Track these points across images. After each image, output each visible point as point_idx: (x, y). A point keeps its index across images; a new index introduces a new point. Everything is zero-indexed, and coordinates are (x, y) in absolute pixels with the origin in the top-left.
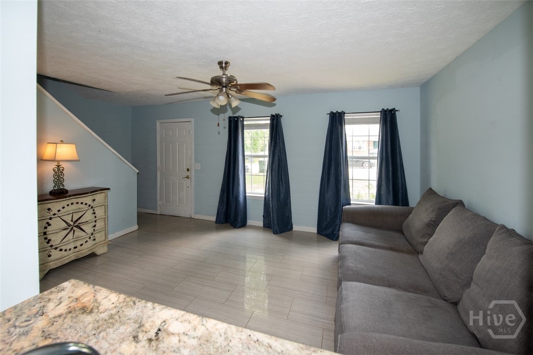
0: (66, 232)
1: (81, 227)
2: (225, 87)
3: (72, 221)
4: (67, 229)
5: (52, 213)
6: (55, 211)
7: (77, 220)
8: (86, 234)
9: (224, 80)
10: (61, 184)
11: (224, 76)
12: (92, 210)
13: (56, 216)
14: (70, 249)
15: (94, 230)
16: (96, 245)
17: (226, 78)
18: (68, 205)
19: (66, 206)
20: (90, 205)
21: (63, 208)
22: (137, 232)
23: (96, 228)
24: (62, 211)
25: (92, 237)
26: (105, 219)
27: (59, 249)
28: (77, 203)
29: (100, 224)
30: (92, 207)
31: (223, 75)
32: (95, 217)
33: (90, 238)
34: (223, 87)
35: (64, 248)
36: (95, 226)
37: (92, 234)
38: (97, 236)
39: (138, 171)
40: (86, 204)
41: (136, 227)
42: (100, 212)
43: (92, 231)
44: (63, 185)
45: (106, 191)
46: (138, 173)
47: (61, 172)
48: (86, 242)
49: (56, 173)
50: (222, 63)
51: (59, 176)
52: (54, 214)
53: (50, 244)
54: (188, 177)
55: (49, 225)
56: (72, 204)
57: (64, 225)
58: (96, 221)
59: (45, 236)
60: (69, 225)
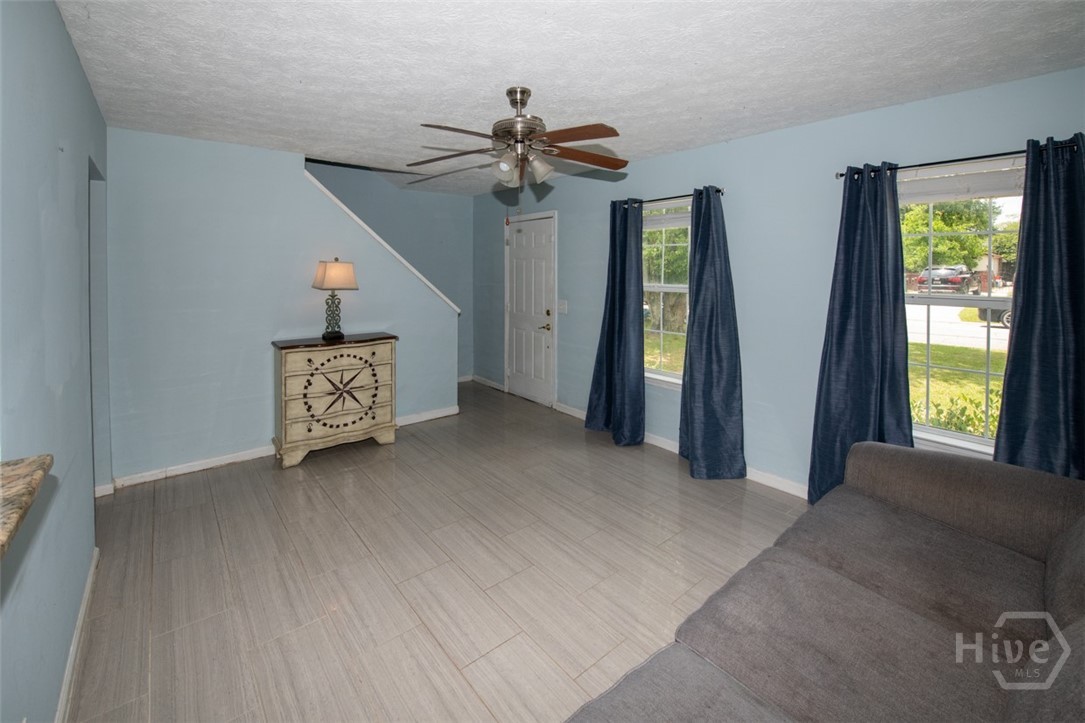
0: (332, 398)
1: (354, 394)
2: (522, 142)
3: (341, 382)
4: (334, 394)
5: (314, 367)
6: (317, 364)
7: (348, 383)
8: (359, 406)
9: (519, 127)
10: (337, 324)
11: (519, 119)
12: (370, 369)
13: (319, 372)
14: (338, 426)
15: (374, 402)
16: (376, 427)
17: (522, 122)
18: (335, 357)
19: (332, 359)
20: (366, 362)
21: (329, 360)
22: (457, 417)
23: (377, 399)
24: (327, 365)
25: (370, 412)
26: (392, 388)
27: (321, 423)
28: (349, 356)
29: (383, 394)
30: (371, 365)
31: (518, 116)
32: (376, 381)
33: (366, 414)
34: (517, 142)
35: (329, 422)
36: (375, 396)
37: (370, 408)
38: (379, 412)
39: (459, 311)
40: (361, 359)
41: (455, 409)
42: (383, 374)
43: (371, 404)
44: (339, 327)
45: (393, 341)
46: (459, 315)
47: (337, 306)
48: (361, 419)
49: (330, 307)
50: (516, 92)
51: (333, 312)
52: (317, 369)
53: (311, 413)
54: (548, 328)
55: (310, 384)
56: (342, 356)
57: (330, 388)
58: (377, 388)
59: (305, 400)
60: (338, 389)
